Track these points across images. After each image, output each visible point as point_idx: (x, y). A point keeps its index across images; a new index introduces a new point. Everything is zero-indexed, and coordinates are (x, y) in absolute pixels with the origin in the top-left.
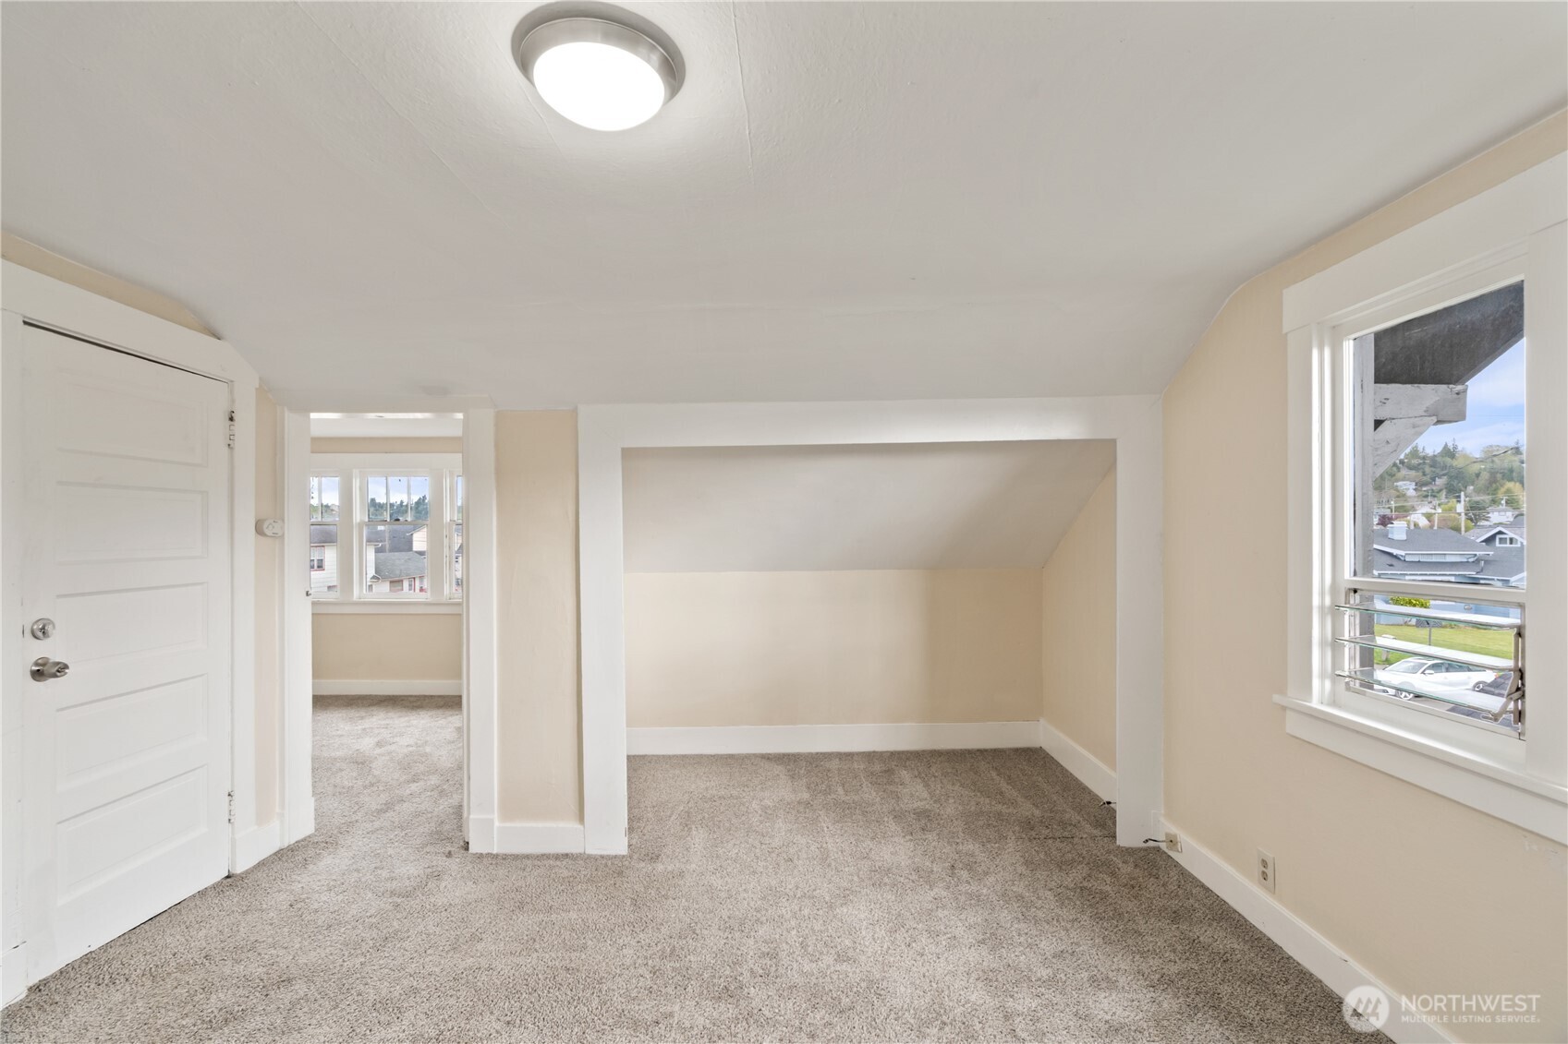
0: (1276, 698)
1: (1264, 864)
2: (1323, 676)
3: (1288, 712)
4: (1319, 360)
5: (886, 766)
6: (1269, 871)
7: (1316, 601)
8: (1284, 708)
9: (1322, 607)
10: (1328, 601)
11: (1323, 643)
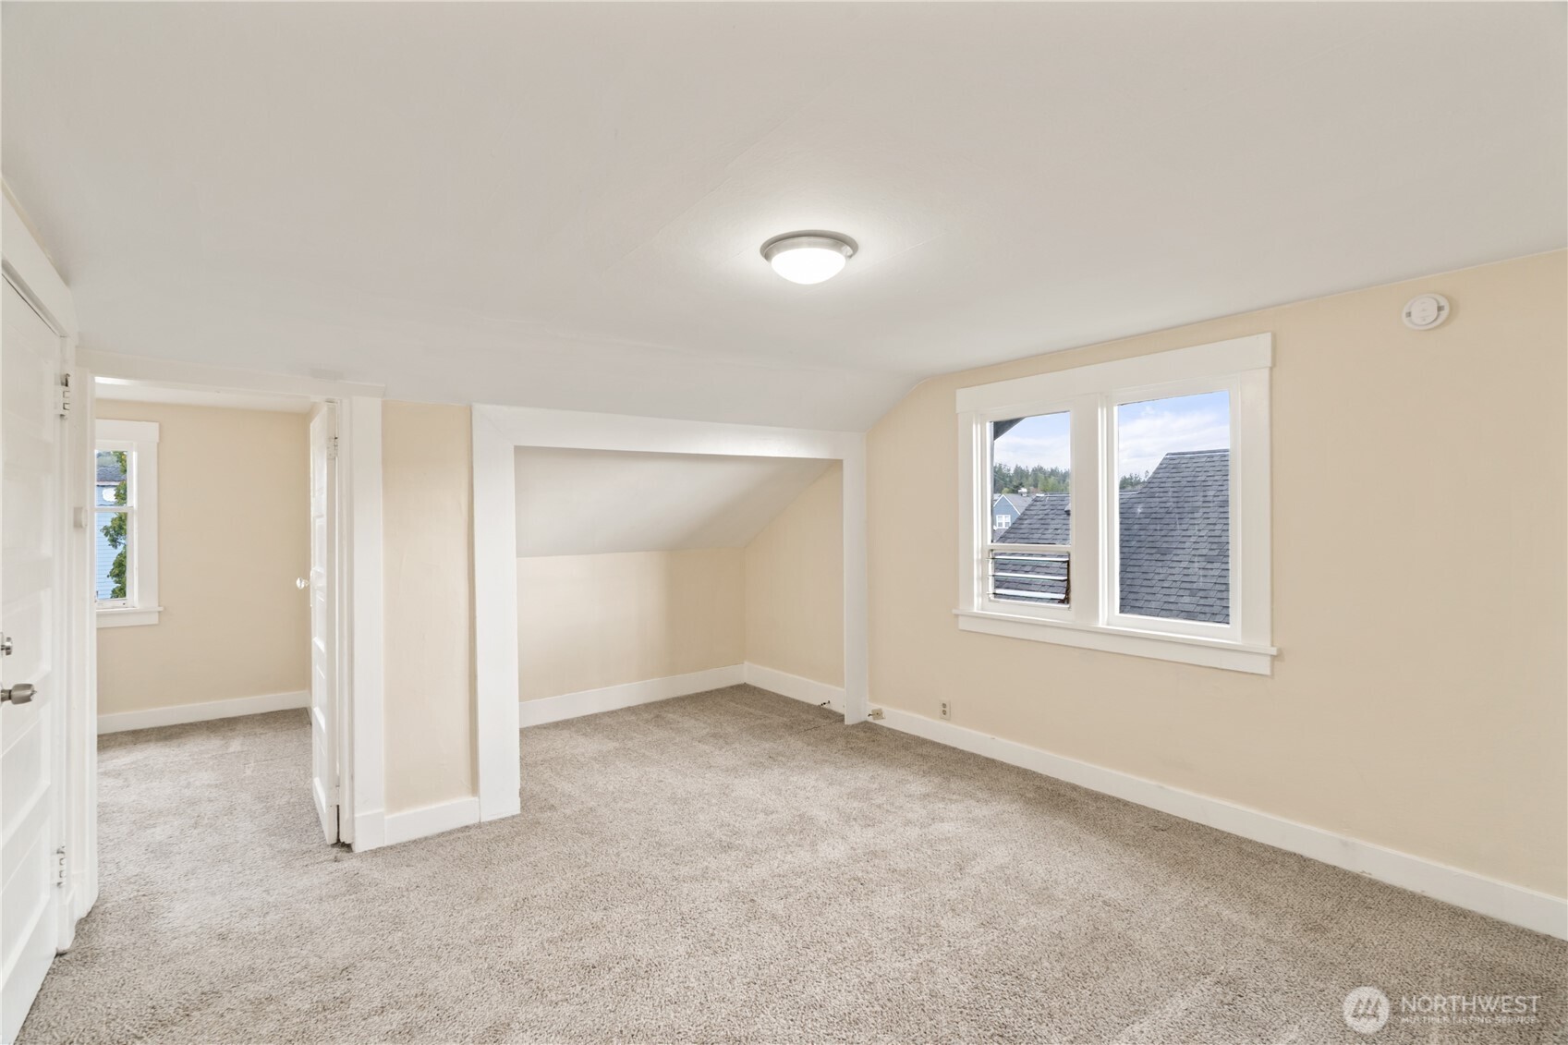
0: (954, 611)
1: (944, 705)
2: (978, 596)
3: (960, 618)
4: (976, 430)
5: (657, 711)
6: (947, 709)
7: (975, 557)
8: (957, 616)
9: (978, 560)
10: (980, 557)
11: (978, 579)
